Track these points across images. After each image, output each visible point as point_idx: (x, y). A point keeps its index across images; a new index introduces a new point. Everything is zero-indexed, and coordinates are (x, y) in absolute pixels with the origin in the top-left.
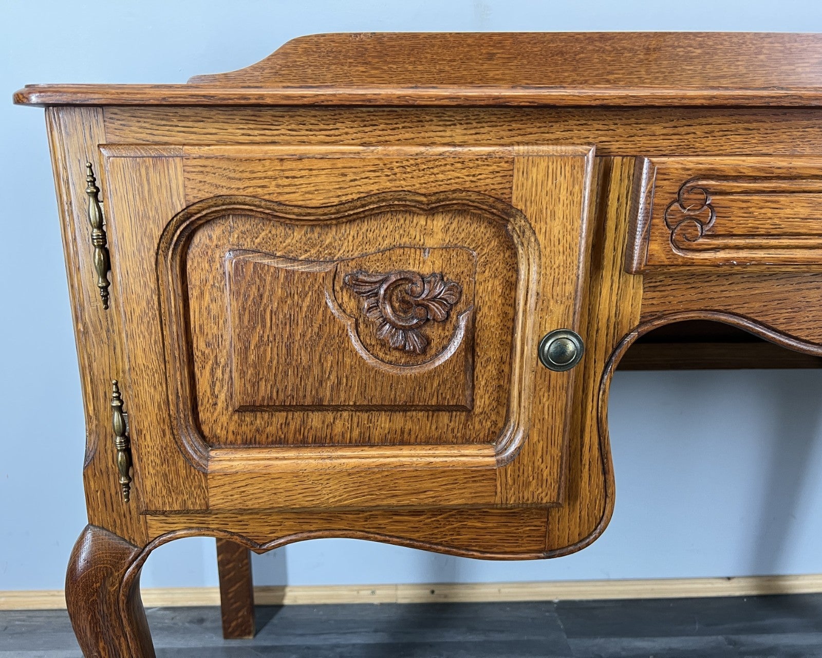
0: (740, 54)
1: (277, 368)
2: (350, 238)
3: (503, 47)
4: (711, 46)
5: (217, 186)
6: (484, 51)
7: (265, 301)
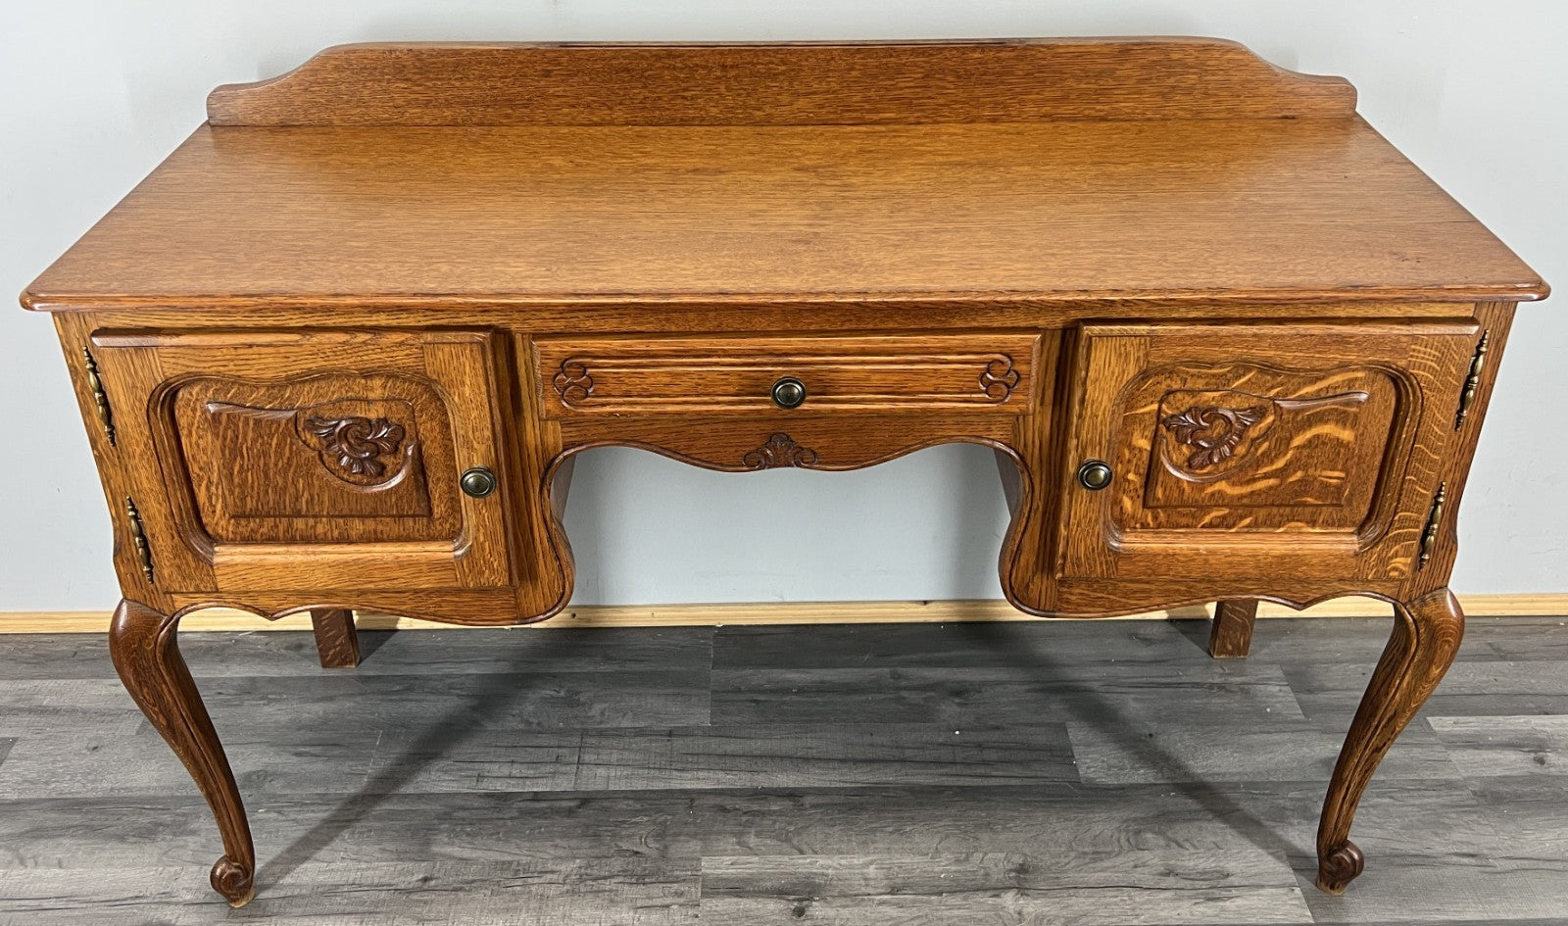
0: (829, 71)
2: (305, 393)
3: (559, 64)
4: (795, 63)
5: (188, 366)
6: (539, 68)
7: (240, 440)
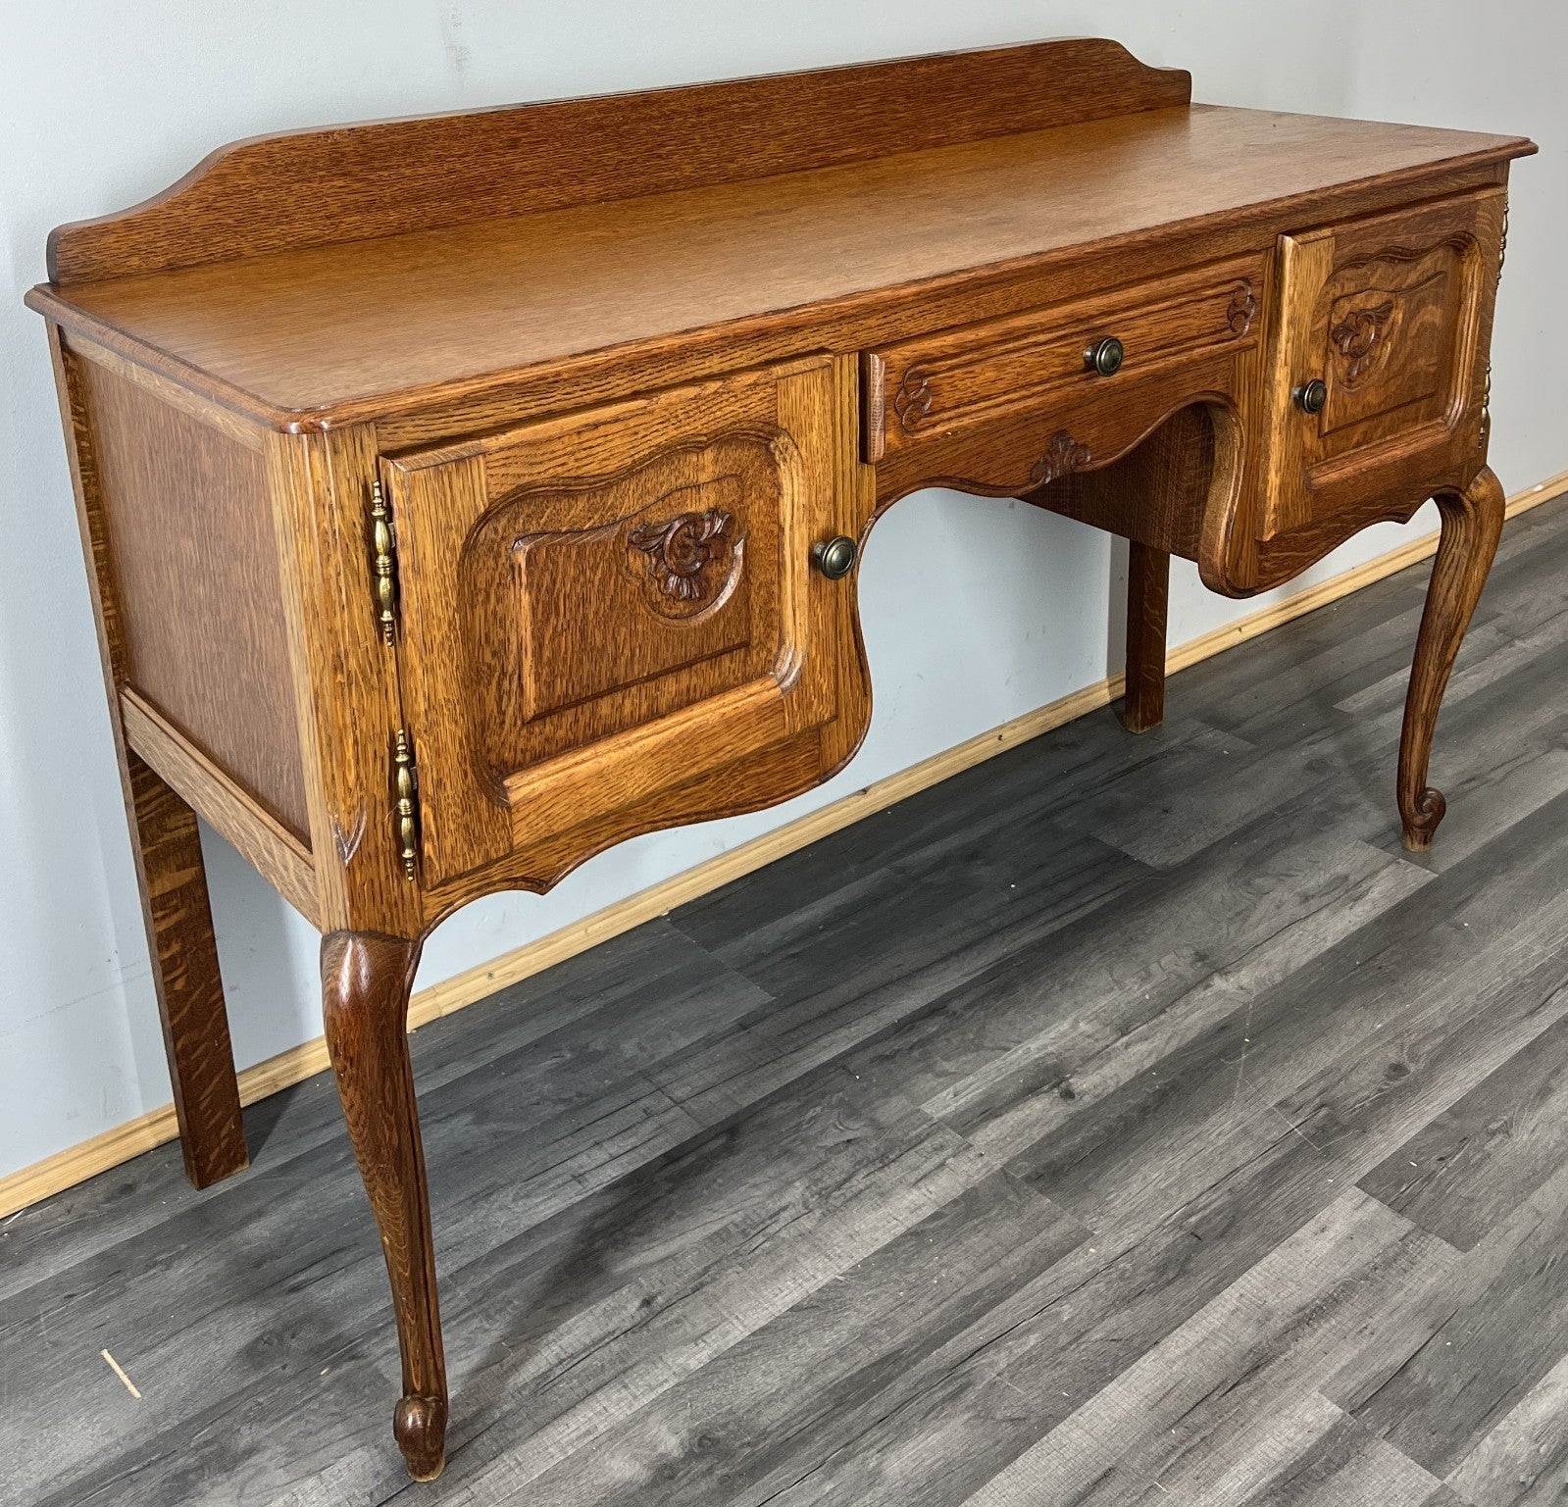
1: (572, 659)
2: (631, 492)
3: (527, 129)
5: (519, 476)
6: (505, 136)
7: (558, 586)
